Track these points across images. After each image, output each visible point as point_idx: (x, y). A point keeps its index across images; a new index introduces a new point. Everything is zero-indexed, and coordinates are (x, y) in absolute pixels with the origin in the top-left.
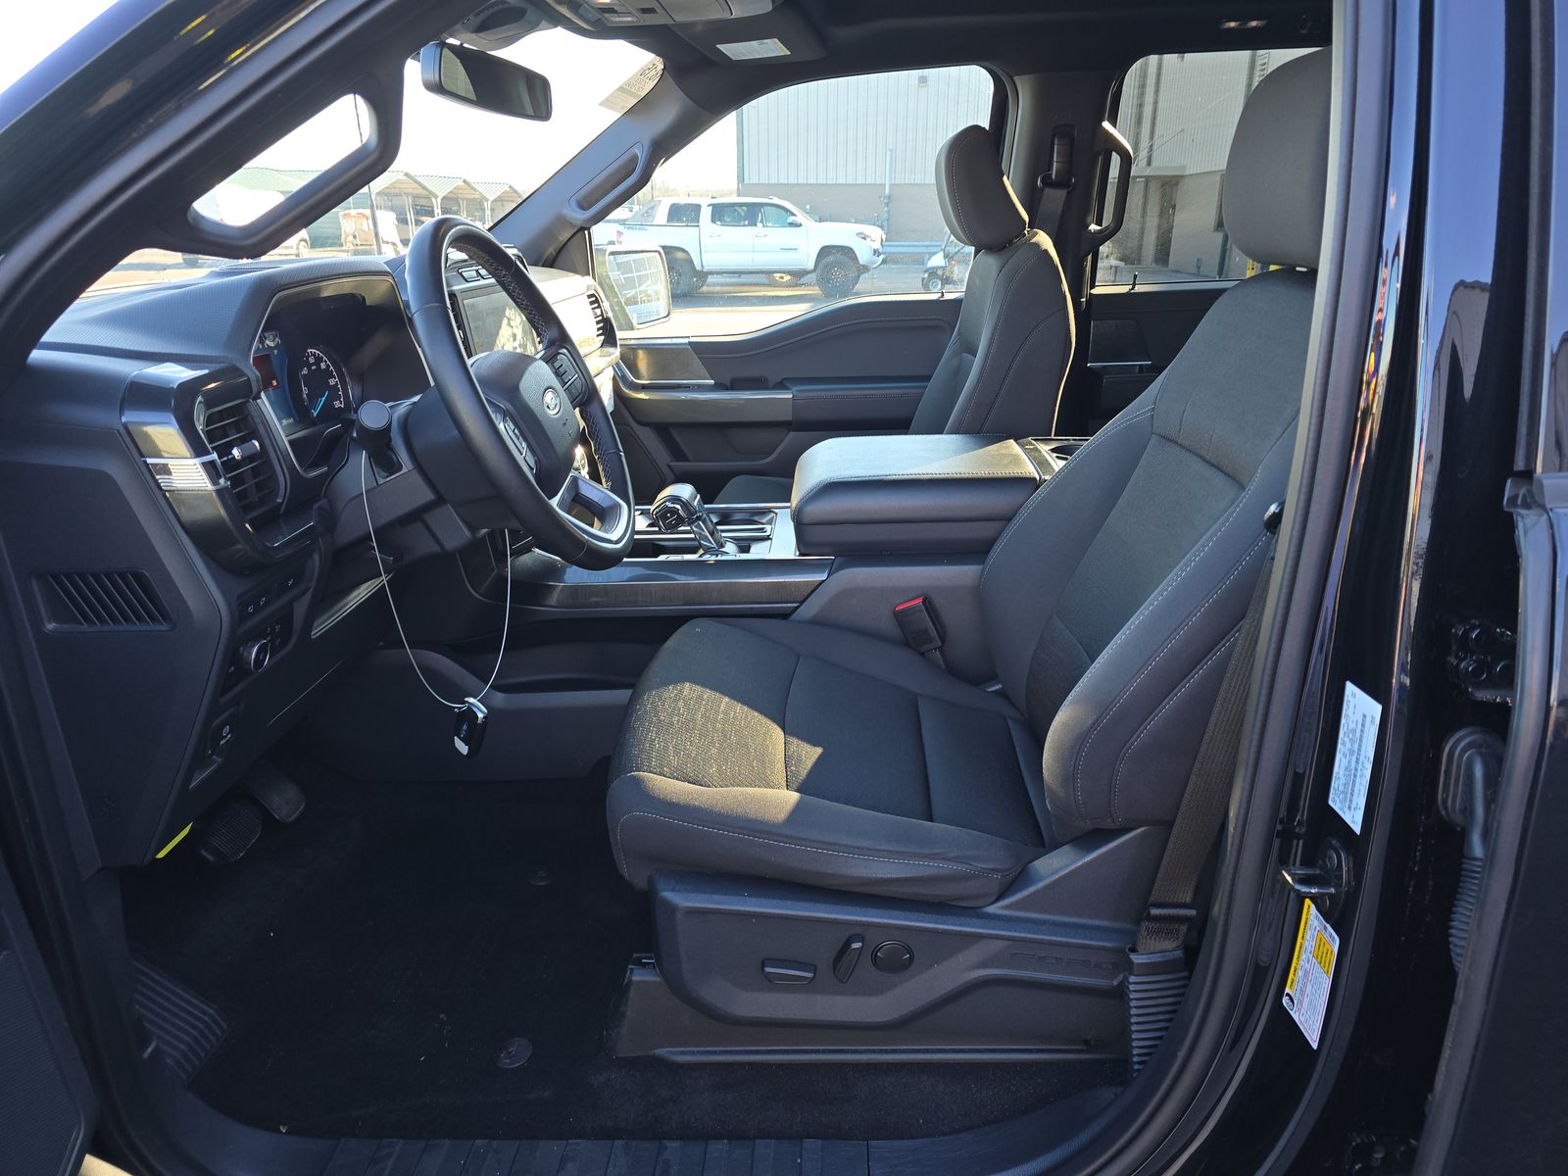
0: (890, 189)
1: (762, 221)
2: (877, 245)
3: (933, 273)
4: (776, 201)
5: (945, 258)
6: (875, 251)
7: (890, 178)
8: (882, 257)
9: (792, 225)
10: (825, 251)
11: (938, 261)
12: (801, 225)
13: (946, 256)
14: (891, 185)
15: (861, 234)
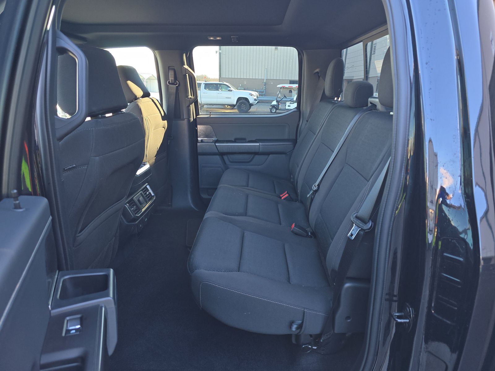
0: (266, 80)
1: (221, 89)
2: (255, 98)
3: (273, 106)
4: (225, 83)
5: (276, 102)
6: (255, 99)
7: (266, 77)
8: (257, 101)
9: (229, 90)
10: (239, 99)
11: (274, 103)
12: (232, 91)
13: (277, 101)
14: (266, 79)
15: (250, 94)
